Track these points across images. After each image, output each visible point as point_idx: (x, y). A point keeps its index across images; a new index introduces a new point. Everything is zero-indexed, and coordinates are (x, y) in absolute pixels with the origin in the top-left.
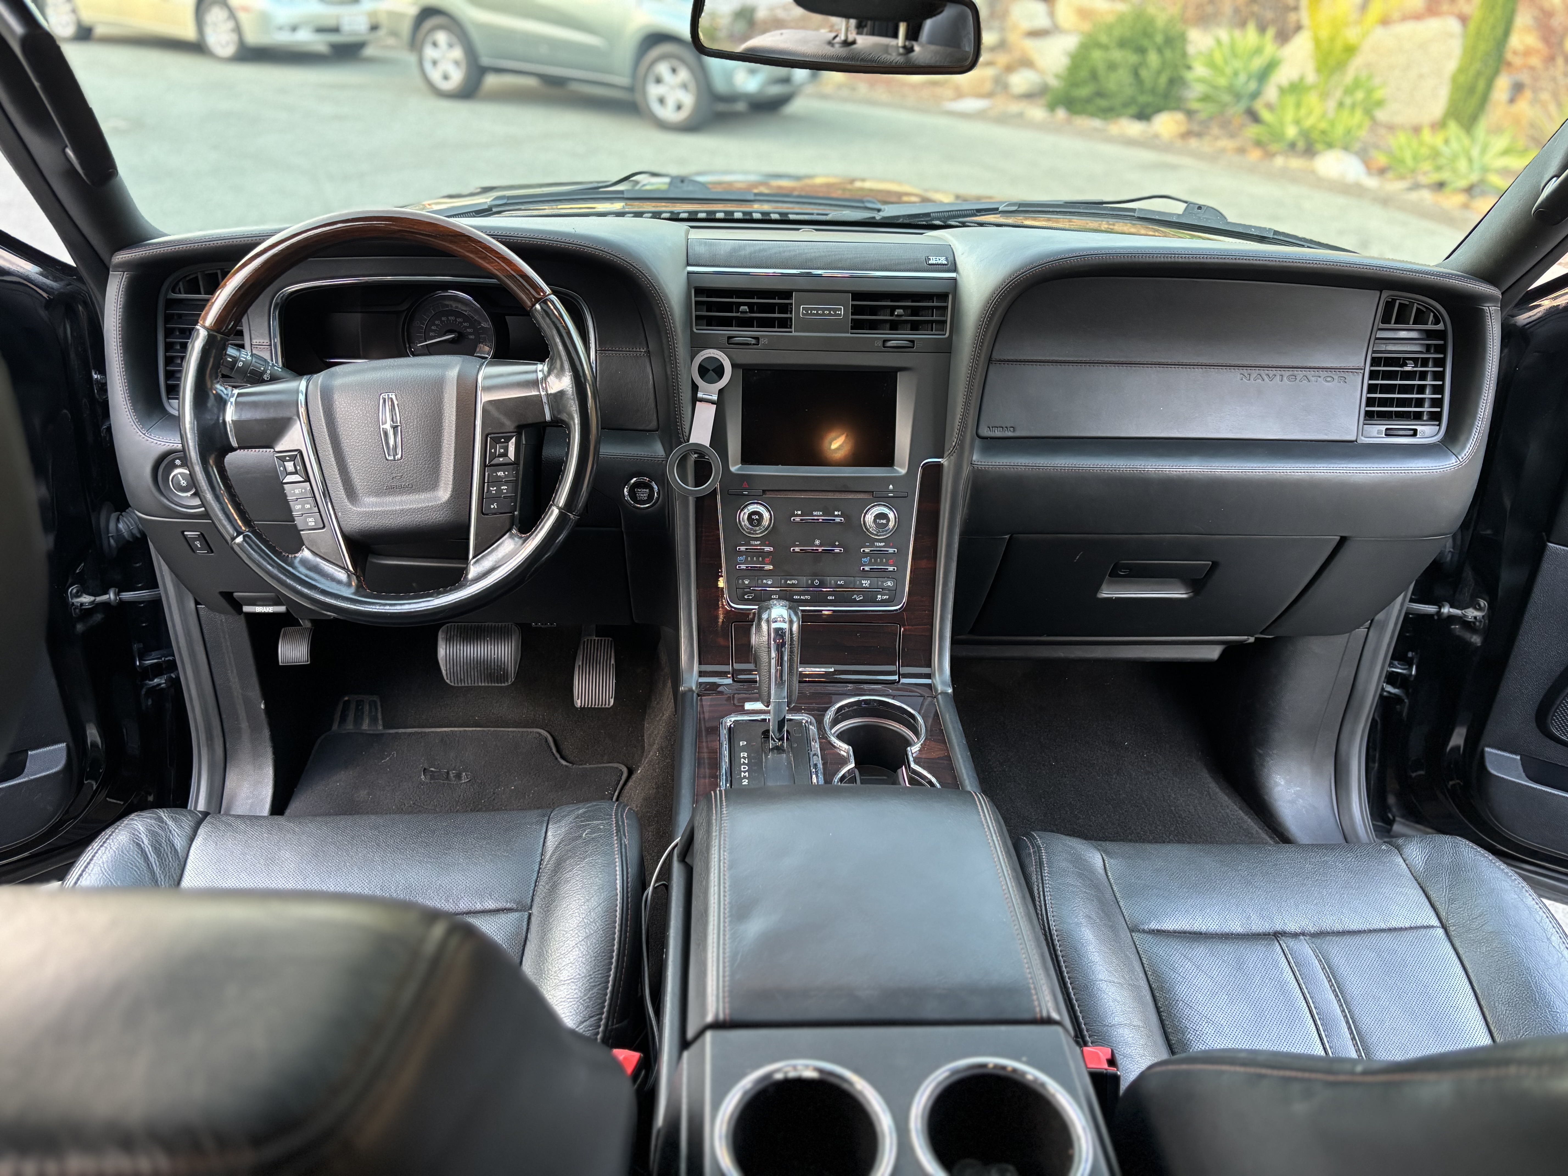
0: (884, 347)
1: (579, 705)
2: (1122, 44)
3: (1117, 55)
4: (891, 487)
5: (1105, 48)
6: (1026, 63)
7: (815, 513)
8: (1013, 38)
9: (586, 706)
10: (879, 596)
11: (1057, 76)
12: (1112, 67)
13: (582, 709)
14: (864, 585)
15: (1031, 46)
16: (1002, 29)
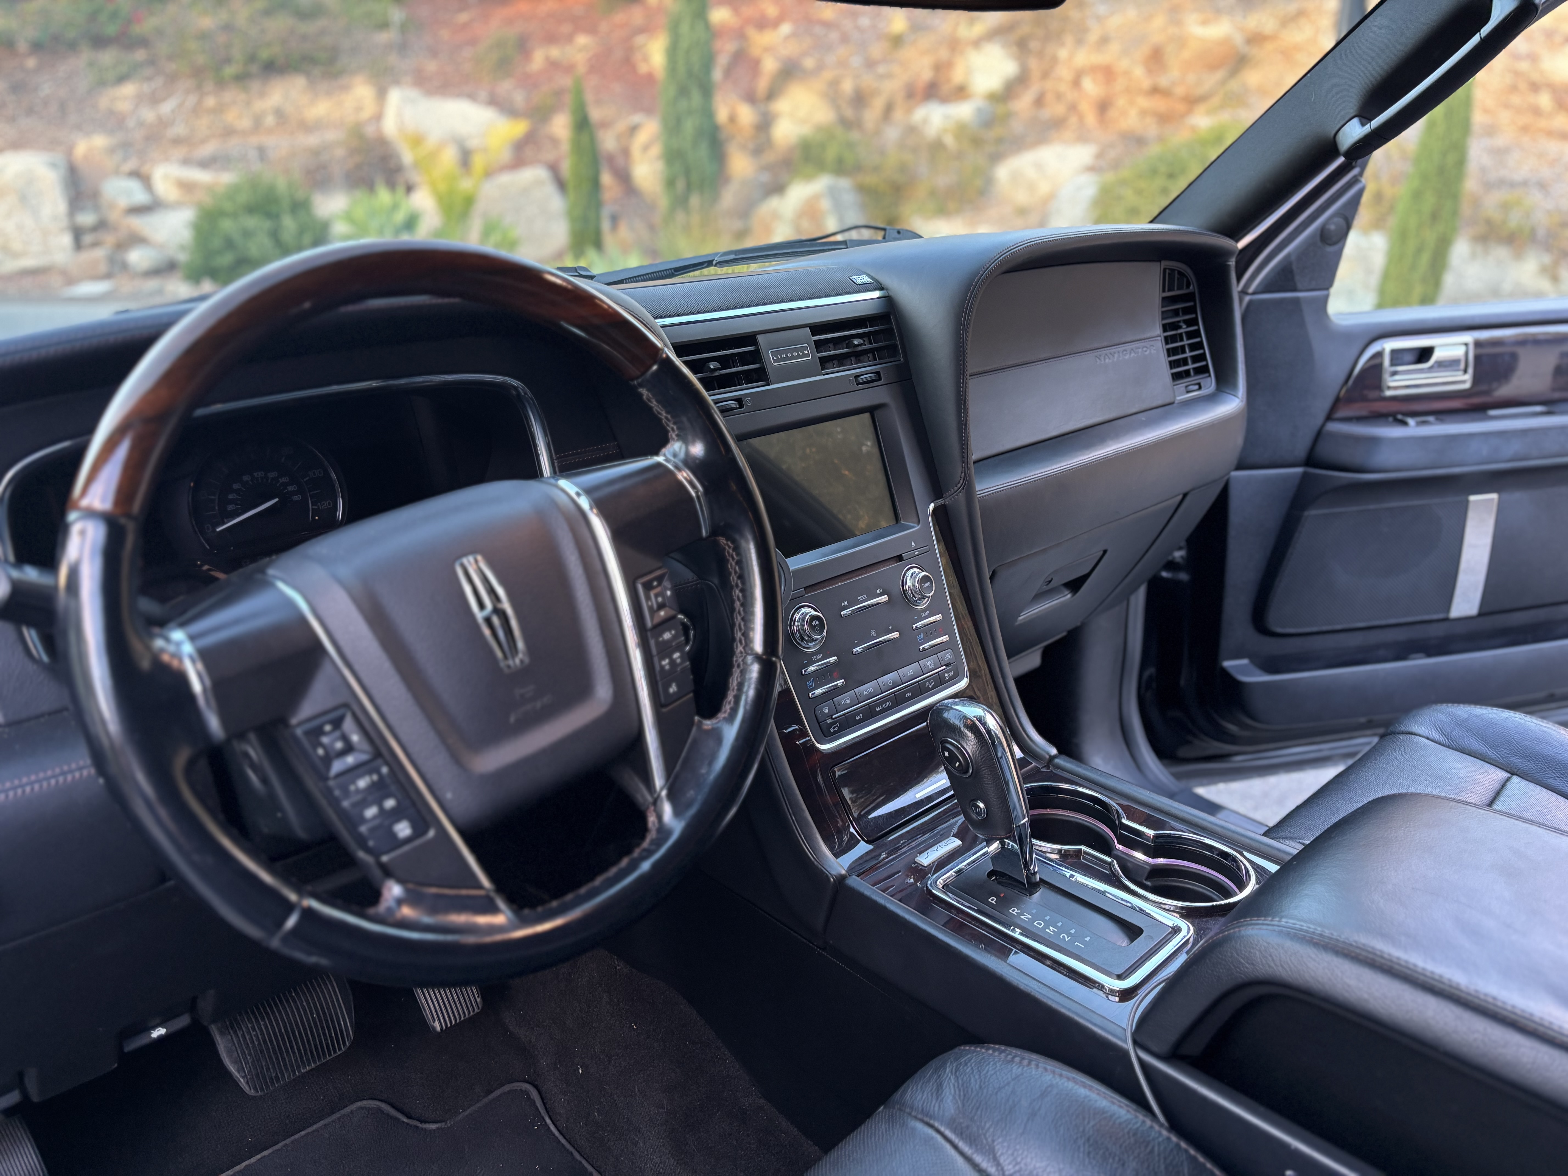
0: (858, 384)
1: (438, 1029)
2: (251, 209)
3: (251, 222)
4: (913, 544)
5: (234, 215)
6: (136, 240)
7: (860, 599)
8: (114, 216)
9: (449, 1025)
10: (946, 675)
11: (182, 248)
12: (247, 234)
13: (446, 1031)
14: (930, 667)
15: (138, 223)
16: (97, 208)
